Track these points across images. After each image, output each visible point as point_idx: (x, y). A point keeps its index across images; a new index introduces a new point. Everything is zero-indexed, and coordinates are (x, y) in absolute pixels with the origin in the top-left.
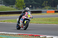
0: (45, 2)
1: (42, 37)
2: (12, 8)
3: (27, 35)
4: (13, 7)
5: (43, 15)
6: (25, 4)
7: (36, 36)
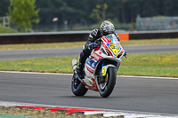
0: (98, 6)
7: (71, 112)
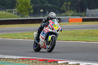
0: (65, 3)
1: (61, 64)
2: (10, 13)
3: (35, 59)
4: (12, 12)
5: (64, 25)
6: (33, 7)
7: (50, 62)
